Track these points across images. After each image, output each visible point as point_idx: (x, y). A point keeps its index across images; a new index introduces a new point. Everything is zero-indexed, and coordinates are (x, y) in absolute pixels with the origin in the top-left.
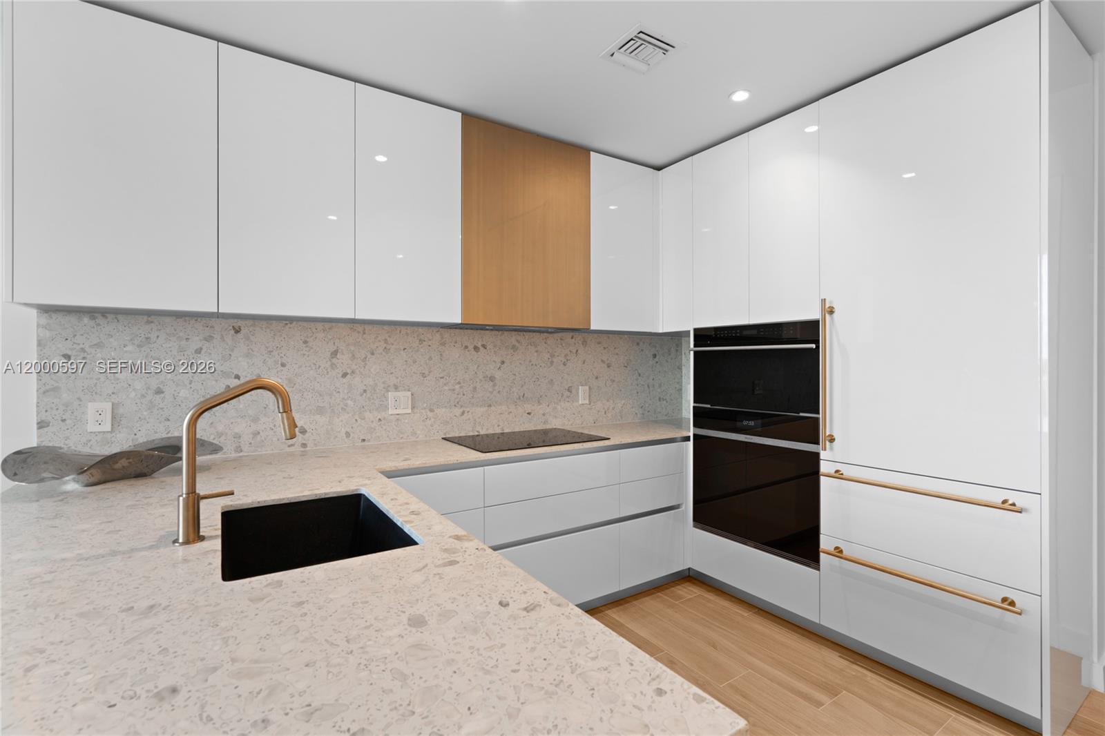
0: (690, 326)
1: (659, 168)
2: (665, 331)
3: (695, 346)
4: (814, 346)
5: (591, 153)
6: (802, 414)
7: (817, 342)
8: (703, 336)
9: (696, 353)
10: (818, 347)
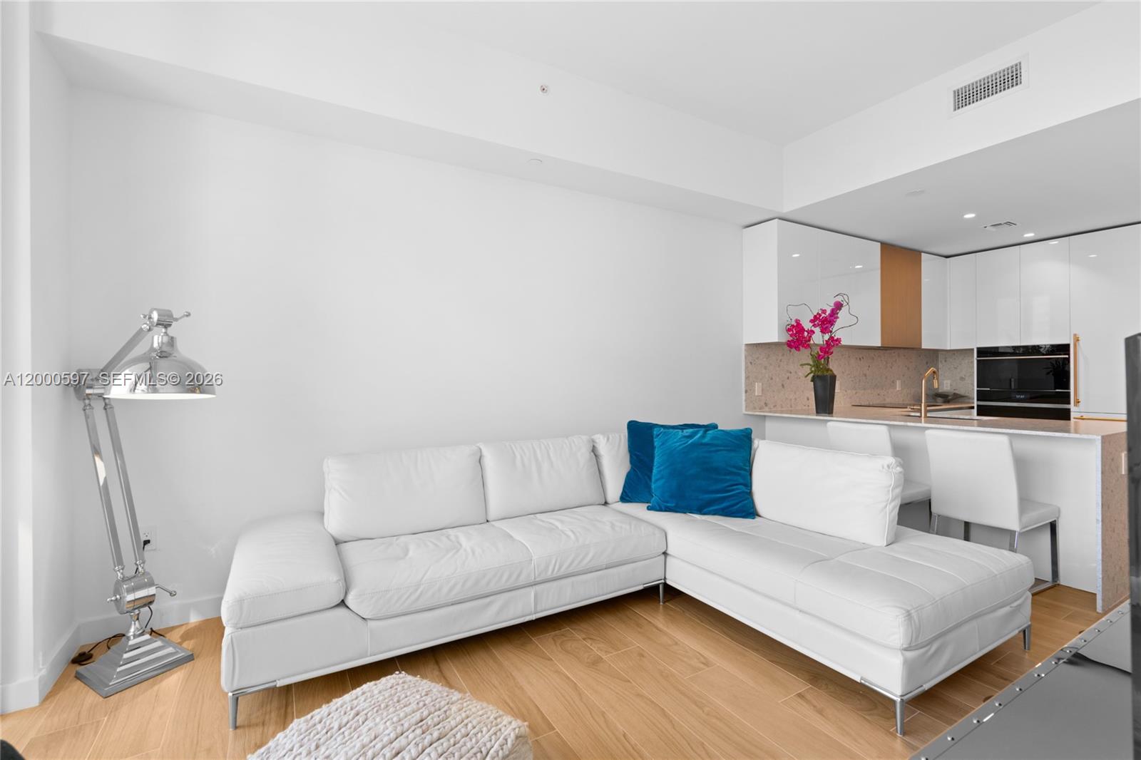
0: (975, 345)
1: (947, 257)
2: (952, 348)
3: (978, 357)
4: (1067, 356)
5: (923, 254)
6: (1057, 390)
7: (1069, 355)
8: (982, 352)
9: (978, 361)
10: (1069, 357)
